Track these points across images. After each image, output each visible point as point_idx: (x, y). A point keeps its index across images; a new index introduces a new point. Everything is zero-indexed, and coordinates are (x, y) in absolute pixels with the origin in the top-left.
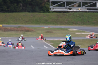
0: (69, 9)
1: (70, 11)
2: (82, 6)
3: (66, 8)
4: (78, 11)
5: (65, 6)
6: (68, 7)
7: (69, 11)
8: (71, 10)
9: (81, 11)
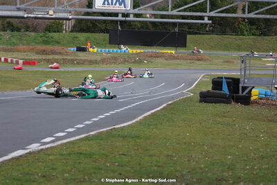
0: (25, 11)
1: (28, 17)
2: (58, 6)
3: (19, 9)
4: (48, 16)
5: (16, 5)
6: (23, 6)
7: (26, 16)
8: (29, 15)
9: (54, 16)
